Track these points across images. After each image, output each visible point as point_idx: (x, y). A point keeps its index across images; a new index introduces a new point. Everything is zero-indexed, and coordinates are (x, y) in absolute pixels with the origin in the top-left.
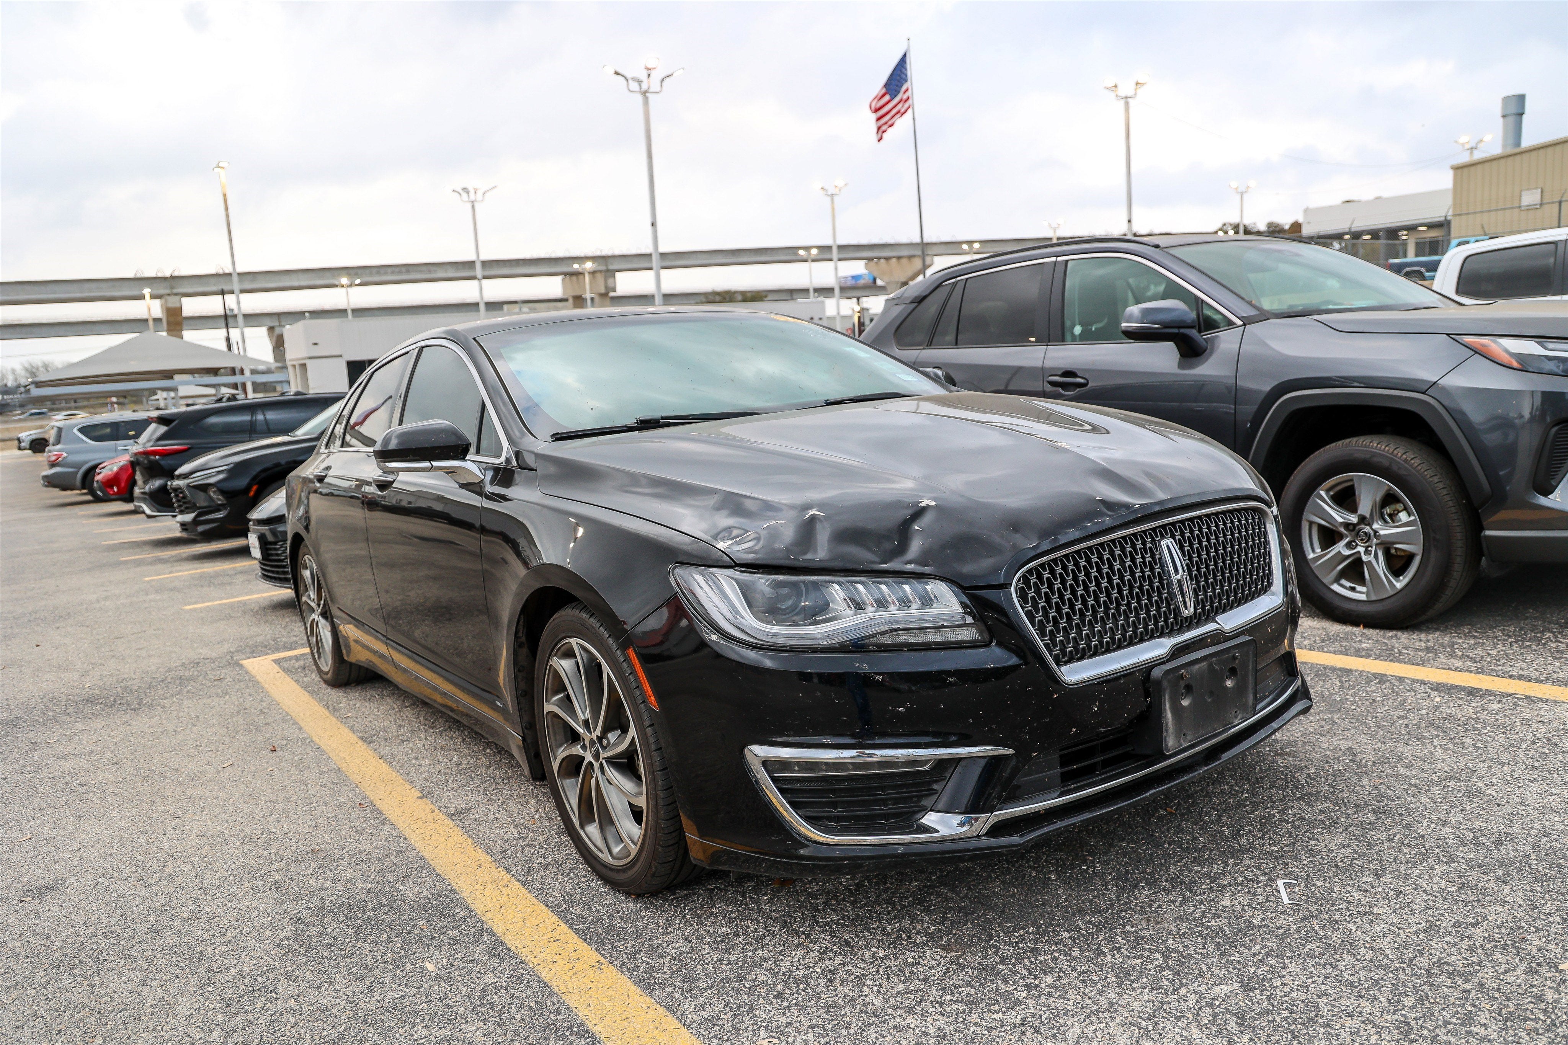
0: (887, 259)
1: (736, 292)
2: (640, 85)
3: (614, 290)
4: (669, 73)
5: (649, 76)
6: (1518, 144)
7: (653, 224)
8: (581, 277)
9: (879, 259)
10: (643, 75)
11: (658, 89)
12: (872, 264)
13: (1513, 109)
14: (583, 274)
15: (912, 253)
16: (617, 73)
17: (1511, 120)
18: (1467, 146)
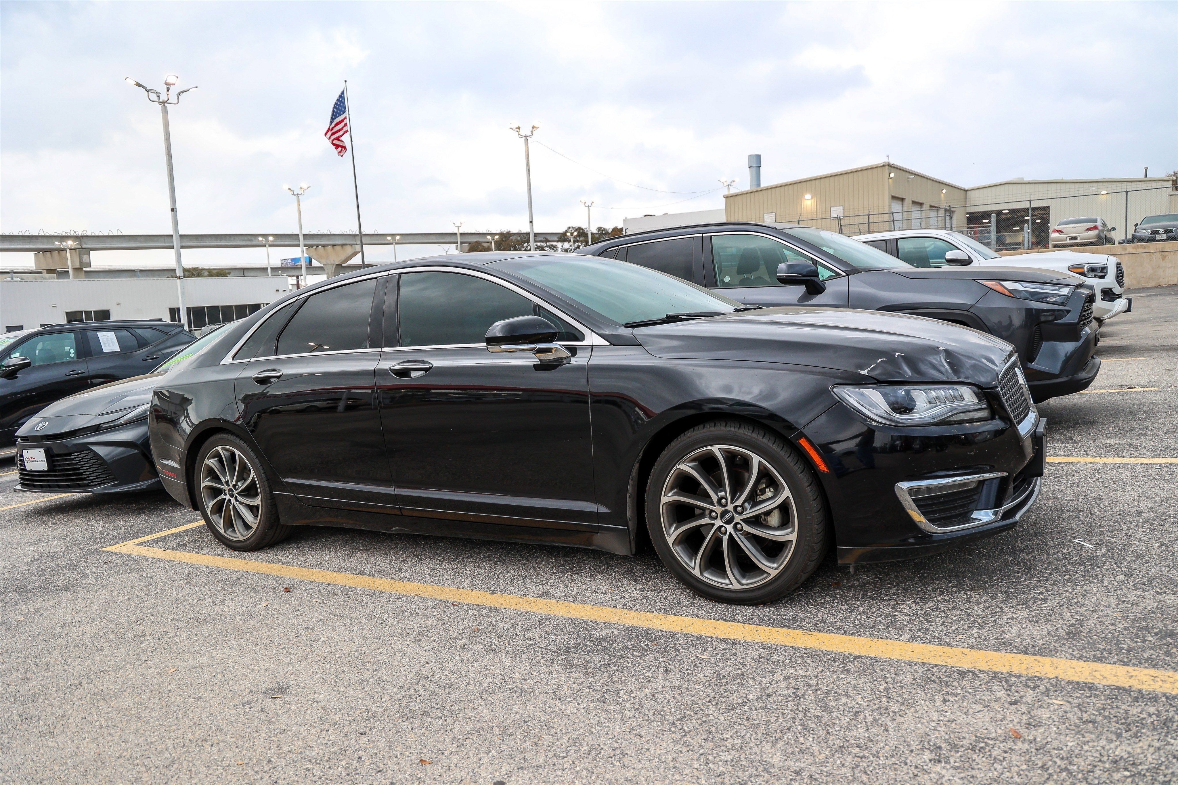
0: (324, 246)
1: (203, 269)
2: (158, 97)
3: (89, 265)
4: (185, 89)
5: (168, 89)
6: (759, 185)
7: (172, 210)
8: (63, 252)
9: (317, 246)
10: (162, 89)
11: (176, 101)
12: (312, 249)
13: (754, 164)
14: (66, 250)
15: (344, 242)
16: (138, 85)
17: (754, 169)
18: (726, 184)
